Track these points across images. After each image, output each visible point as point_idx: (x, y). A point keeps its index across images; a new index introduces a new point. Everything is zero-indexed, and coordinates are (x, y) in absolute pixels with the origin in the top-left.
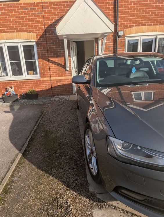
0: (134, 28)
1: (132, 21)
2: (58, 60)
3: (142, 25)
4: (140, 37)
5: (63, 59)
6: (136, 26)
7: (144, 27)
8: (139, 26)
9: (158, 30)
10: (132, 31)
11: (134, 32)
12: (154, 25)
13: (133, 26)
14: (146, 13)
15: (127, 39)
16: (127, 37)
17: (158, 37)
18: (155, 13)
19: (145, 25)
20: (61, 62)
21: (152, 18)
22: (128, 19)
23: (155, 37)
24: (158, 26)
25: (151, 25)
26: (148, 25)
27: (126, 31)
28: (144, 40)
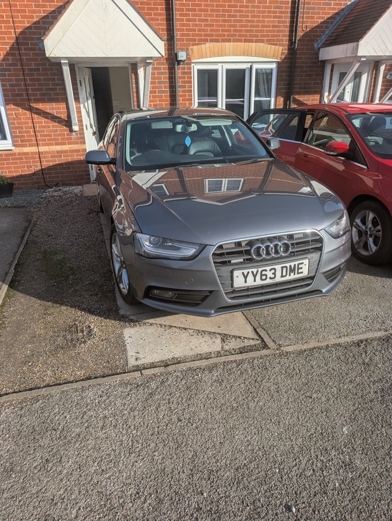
0: (208, 45)
1: (204, 30)
2: (53, 109)
3: (224, 41)
4: (221, 64)
5: (63, 105)
6: (211, 41)
7: (227, 44)
8: (217, 41)
9: (254, 52)
10: (204, 51)
11: (208, 54)
12: (246, 41)
13: (206, 40)
14: (229, 16)
15: (196, 68)
16: (196, 63)
17: (255, 67)
18: (247, 16)
19: (229, 41)
20: (60, 113)
21: (241, 26)
22: (196, 25)
23: (249, 65)
24: (254, 44)
25: (240, 41)
26: (235, 41)
27: (192, 50)
28: (228, 71)
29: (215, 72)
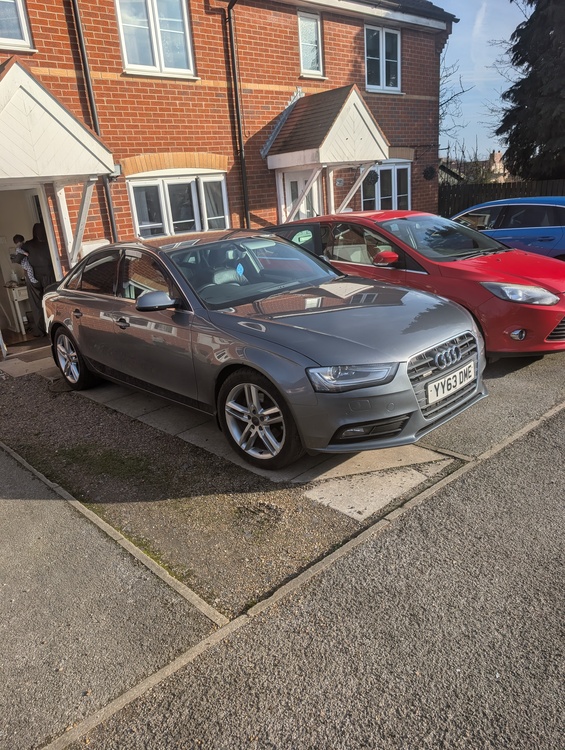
0: (142, 156)
1: (135, 139)
3: (161, 151)
4: (161, 179)
6: (146, 151)
7: (166, 154)
8: (154, 151)
9: (197, 162)
10: (139, 164)
11: (145, 167)
12: (186, 150)
13: (140, 151)
14: (163, 121)
15: (132, 184)
16: (130, 179)
17: (203, 180)
18: (184, 121)
19: (167, 150)
21: (178, 133)
22: (124, 133)
23: (193, 179)
24: (196, 154)
25: (180, 150)
26: (174, 150)
27: (124, 162)
28: (171, 187)
29: (155, 189)
